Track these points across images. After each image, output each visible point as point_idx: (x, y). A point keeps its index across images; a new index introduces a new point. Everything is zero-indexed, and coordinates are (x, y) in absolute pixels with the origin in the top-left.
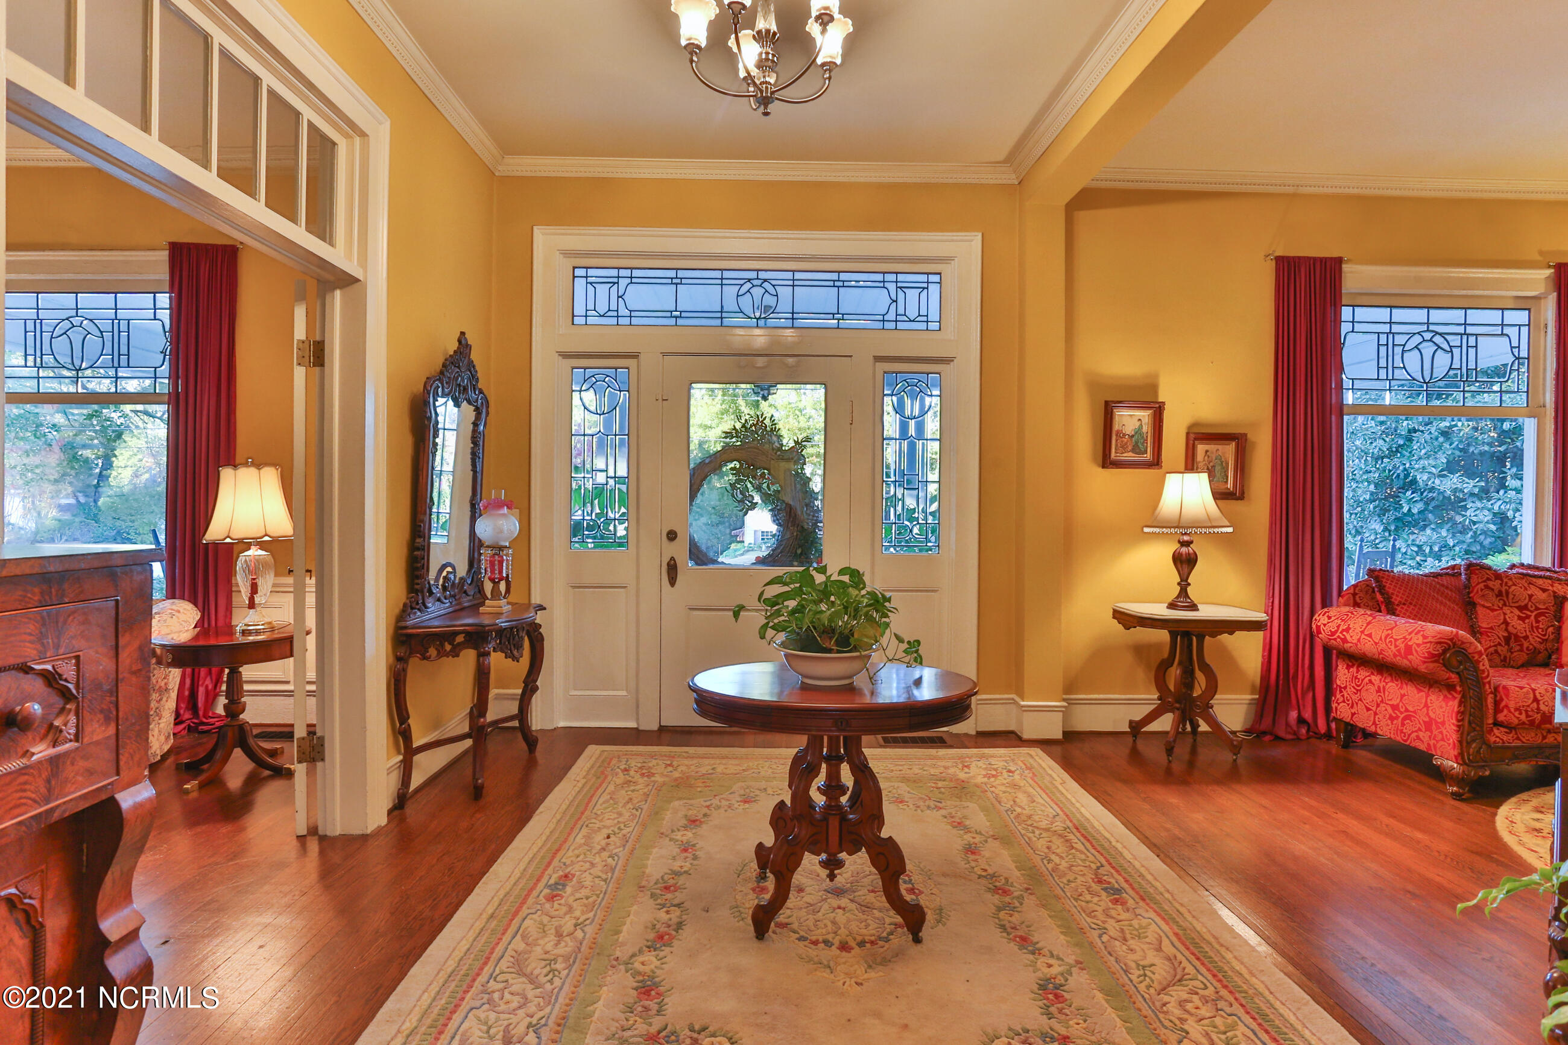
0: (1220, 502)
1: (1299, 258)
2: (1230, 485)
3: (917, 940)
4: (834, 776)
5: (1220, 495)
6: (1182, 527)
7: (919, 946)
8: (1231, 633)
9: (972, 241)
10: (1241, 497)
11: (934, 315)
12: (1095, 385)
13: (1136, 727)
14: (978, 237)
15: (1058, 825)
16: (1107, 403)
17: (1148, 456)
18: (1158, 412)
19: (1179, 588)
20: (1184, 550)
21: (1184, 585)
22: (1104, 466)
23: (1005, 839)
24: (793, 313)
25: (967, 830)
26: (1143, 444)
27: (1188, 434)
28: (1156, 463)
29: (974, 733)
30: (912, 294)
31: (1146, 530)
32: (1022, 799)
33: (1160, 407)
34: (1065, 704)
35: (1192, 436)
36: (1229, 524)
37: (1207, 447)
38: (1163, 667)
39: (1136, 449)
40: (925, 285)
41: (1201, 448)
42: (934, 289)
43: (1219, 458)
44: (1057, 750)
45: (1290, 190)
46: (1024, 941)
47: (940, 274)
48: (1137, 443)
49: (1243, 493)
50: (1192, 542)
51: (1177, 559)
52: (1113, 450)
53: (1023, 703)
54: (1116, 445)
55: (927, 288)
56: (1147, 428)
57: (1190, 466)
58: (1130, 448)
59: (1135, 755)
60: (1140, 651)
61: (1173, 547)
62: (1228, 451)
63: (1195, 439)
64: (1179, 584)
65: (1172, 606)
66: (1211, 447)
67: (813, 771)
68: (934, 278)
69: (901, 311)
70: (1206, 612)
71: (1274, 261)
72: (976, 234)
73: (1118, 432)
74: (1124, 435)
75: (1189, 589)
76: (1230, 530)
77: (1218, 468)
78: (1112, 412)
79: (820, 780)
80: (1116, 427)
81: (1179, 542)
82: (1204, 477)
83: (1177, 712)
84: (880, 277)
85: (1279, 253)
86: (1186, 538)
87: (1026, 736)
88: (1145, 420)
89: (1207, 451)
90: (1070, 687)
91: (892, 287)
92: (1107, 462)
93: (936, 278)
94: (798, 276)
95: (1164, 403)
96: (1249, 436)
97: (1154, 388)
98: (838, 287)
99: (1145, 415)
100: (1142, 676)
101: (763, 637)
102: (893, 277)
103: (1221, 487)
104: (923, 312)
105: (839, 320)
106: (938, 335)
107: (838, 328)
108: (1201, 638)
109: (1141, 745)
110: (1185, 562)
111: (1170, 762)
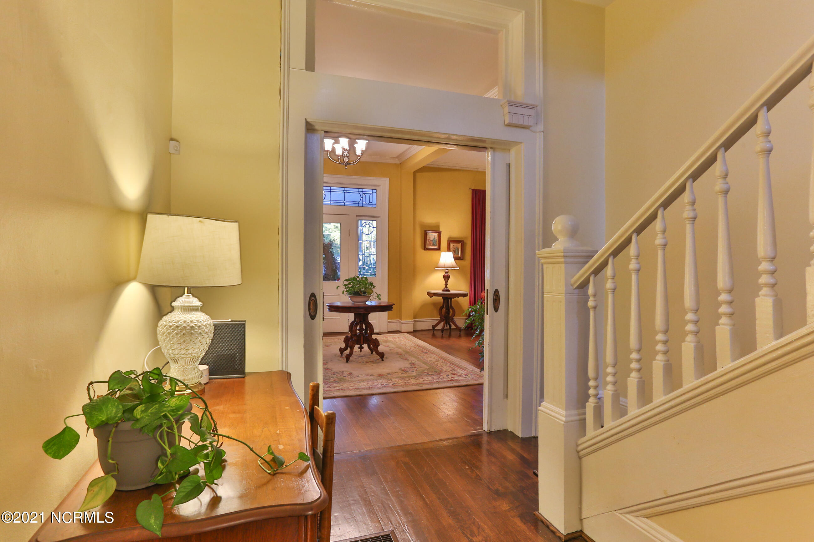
0: (456, 261)
1: (478, 190)
2: (460, 255)
3: (383, 360)
4: (361, 326)
5: (455, 259)
6: (445, 268)
7: (383, 361)
8: (458, 297)
9: (386, 180)
10: (463, 259)
11: (374, 202)
12: (422, 225)
13: (434, 327)
14: (388, 179)
15: (413, 345)
16: (425, 231)
17: (437, 247)
18: (440, 234)
19: (445, 285)
20: (446, 274)
21: (446, 284)
22: (424, 250)
23: (400, 348)
24: (330, 200)
25: (389, 347)
26: (435, 243)
27: (448, 240)
28: (439, 249)
29: (387, 332)
30: (368, 196)
31: (436, 269)
32: (403, 342)
33: (440, 232)
34: (414, 321)
35: (449, 241)
36: (457, 267)
37: (453, 244)
38: (441, 308)
39: (434, 245)
40: (371, 193)
41: (452, 245)
42: (374, 194)
43: (457, 247)
44: (412, 334)
45: (476, 170)
46: (406, 359)
47: (376, 190)
48: (434, 243)
49: (463, 258)
50: (448, 272)
51: (444, 277)
52: (427, 245)
53: (402, 321)
54: (428, 243)
55: (372, 194)
56: (437, 239)
57: (449, 250)
58: (432, 244)
59: (434, 335)
60: (434, 304)
61: (443, 273)
62: (459, 245)
63: (450, 242)
64: (445, 284)
65: (443, 291)
66: (455, 244)
67: (357, 325)
68: (374, 191)
69: (364, 201)
70: (452, 292)
71: (471, 191)
72: (387, 178)
73: (428, 240)
74: (430, 240)
75: (448, 286)
76: (458, 268)
77: (456, 251)
78: (427, 234)
79: (358, 328)
80: (428, 238)
81: (445, 272)
82: (452, 253)
83: (444, 321)
84: (358, 190)
85: (473, 188)
86: (447, 271)
87: (402, 331)
88: (436, 236)
89: (453, 245)
90: (415, 317)
91: (361, 193)
92: (425, 248)
93: (375, 191)
94: (332, 188)
95: (441, 231)
96: (465, 241)
97: (438, 227)
98: (345, 192)
99: (436, 234)
100: (436, 312)
101: (343, 294)
102: (361, 190)
103: (456, 256)
104: (371, 201)
105: (345, 203)
106: (375, 209)
107: (344, 206)
108: (451, 299)
109: (435, 332)
110: (446, 278)
111: (442, 334)
